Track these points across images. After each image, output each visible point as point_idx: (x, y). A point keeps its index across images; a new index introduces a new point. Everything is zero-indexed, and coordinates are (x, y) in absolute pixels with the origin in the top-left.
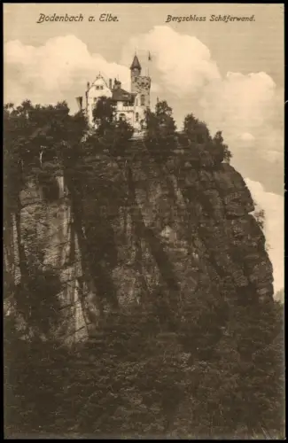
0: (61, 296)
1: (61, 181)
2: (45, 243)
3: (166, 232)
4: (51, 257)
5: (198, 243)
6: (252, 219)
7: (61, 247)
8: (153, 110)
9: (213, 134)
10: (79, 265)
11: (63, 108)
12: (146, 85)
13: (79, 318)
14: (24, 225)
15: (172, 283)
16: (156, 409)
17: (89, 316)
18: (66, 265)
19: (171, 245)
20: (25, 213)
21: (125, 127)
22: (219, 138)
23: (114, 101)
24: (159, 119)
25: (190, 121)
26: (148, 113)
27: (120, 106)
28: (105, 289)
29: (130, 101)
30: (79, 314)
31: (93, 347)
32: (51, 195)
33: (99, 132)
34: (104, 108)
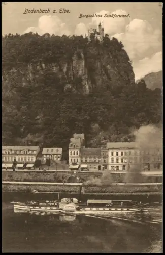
0: (83, 83)
1: (82, 54)
2: (78, 70)
3: (108, 67)
4: (80, 73)
5: (116, 69)
6: (129, 63)
7: (82, 70)
8: (104, 36)
9: (119, 41)
10: (87, 75)
11: (82, 36)
12: (103, 30)
13: (88, 89)
14: (73, 65)
15: (110, 79)
16: (106, 110)
17: (90, 88)
18: (84, 75)
19: (109, 70)
20: (73, 63)
21: (98, 41)
22: (121, 43)
23: (94, 34)
24: (106, 38)
25: (114, 38)
26: (103, 37)
27: (96, 35)
28: (94, 81)
29: (99, 34)
30: (87, 87)
31: (91, 95)
32: (79, 57)
33: (92, 41)
34: (92, 36)
